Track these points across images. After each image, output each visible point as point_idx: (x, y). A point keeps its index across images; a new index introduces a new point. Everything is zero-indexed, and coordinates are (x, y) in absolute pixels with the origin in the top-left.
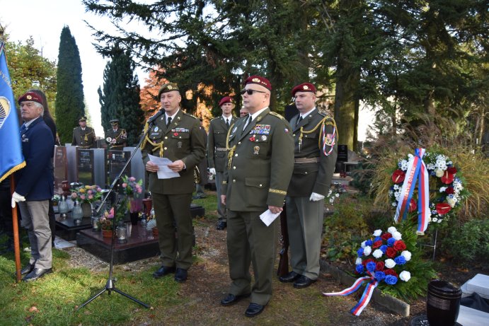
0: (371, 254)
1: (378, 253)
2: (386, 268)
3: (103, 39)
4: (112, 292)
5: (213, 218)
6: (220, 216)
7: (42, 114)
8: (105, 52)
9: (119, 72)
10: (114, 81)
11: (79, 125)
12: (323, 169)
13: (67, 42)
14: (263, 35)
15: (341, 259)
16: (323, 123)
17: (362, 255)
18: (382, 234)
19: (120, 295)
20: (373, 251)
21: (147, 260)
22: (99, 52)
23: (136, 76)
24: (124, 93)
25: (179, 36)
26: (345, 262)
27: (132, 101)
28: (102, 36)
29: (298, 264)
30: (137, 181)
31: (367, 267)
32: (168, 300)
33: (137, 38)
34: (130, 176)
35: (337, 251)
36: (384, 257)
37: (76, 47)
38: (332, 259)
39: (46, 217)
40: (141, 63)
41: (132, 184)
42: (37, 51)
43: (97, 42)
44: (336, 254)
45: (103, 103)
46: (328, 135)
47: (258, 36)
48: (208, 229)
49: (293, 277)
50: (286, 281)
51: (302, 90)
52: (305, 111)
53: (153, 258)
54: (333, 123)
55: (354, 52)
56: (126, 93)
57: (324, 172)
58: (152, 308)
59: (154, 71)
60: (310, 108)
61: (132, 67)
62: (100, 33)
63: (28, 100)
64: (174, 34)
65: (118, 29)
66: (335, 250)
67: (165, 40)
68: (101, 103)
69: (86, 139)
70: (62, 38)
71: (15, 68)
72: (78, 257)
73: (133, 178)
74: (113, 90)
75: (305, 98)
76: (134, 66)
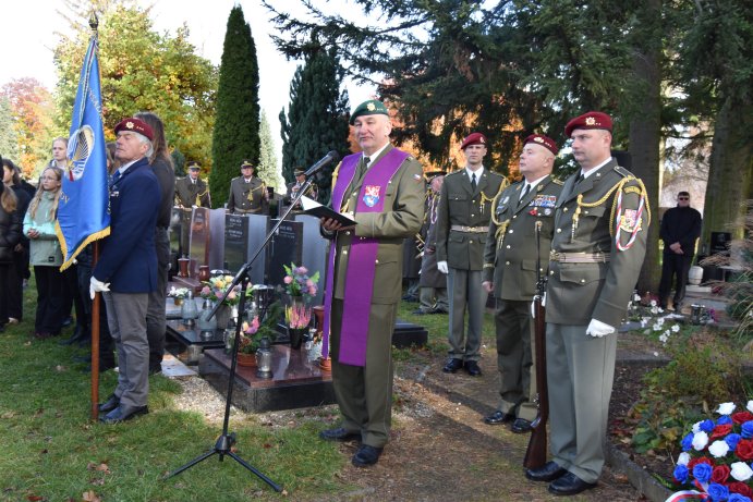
0: (706, 450)
1: (720, 449)
2: (731, 480)
3: (288, 27)
4: (226, 458)
5: (443, 349)
6: (452, 349)
7: (150, 154)
8: (290, 50)
9: (316, 85)
10: (307, 101)
11: (240, 174)
12: (614, 276)
13: (237, 32)
14: (557, 20)
15: (657, 452)
16: (620, 190)
17: (691, 449)
18: (734, 412)
19: (238, 464)
20: (710, 443)
21: (303, 411)
22: (281, 50)
23: (345, 91)
24: (322, 122)
25: (416, 23)
26: (664, 459)
27: (334, 135)
28: (287, 22)
29: (562, 450)
30: (311, 274)
31: (695, 472)
32: (316, 483)
33: (342, 26)
34: (299, 265)
35: (652, 435)
36: (732, 457)
37: (251, 42)
38: (639, 450)
39: (142, 323)
40: (351, 70)
41: (300, 279)
42: (191, 48)
43: (277, 33)
44: (649, 441)
45: (287, 137)
46: (628, 212)
47: (546, 21)
48: (427, 368)
49: (551, 473)
50: (536, 479)
51: (583, 126)
52: (590, 163)
53: (314, 409)
54: (640, 189)
55: (740, 49)
56: (326, 121)
57: (615, 283)
58: (285, 492)
59: (373, 83)
60: (598, 159)
61: (338, 77)
62: (283, 17)
63: (128, 129)
64: (406, 19)
65: (310, 11)
66: (647, 433)
67: (393, 29)
68: (283, 137)
69: (250, 197)
70: (229, 25)
71: (158, 76)
72: (194, 394)
73: (303, 269)
74: (305, 115)
75: (589, 141)
76: (342, 75)
